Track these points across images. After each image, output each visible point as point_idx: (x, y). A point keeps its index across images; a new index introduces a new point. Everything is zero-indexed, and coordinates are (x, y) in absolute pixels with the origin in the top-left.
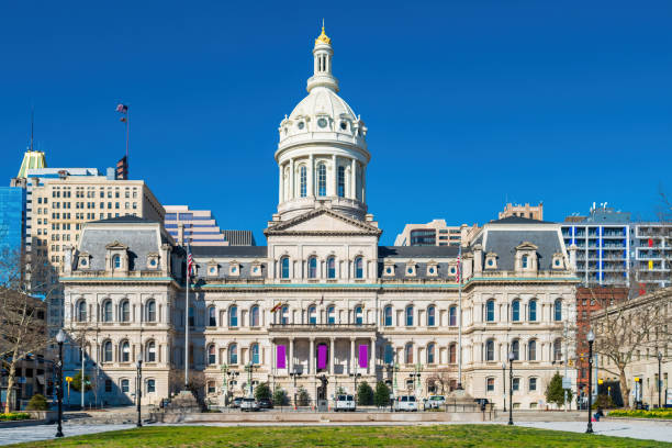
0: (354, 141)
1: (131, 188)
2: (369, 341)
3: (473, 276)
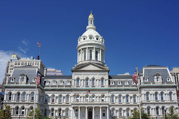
0: (100, 44)
1: (37, 62)
2: (106, 108)
3: (140, 84)
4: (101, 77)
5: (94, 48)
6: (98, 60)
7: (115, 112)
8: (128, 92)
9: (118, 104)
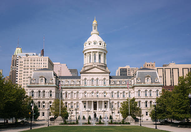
0: (103, 48)
1: (45, 59)
2: (107, 101)
3: (134, 84)
4: (103, 77)
5: (98, 52)
6: (101, 62)
7: (114, 104)
8: (124, 89)
9: (117, 99)
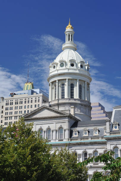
0: (77, 72)
1: (37, 98)
5: (67, 80)
